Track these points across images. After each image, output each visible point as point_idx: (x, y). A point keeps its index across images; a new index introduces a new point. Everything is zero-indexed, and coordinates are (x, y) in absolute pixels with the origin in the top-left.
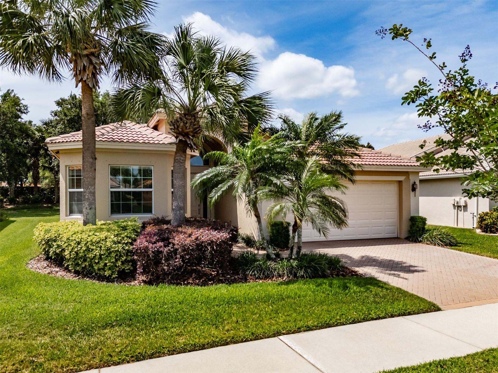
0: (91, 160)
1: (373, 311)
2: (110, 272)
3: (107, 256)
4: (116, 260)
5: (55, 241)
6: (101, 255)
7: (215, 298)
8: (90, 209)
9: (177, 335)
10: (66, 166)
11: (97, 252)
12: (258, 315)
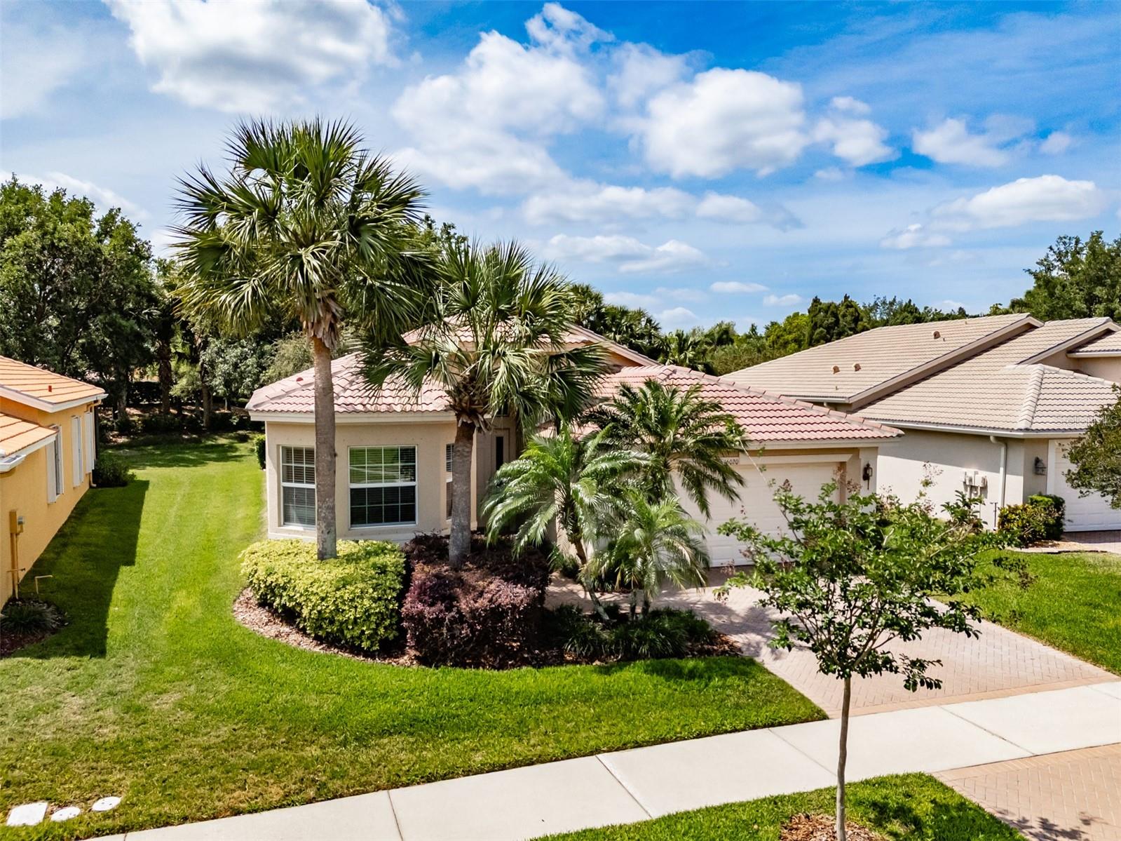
0: (329, 458)
1: (729, 721)
2: (369, 643)
3: (364, 620)
4: (378, 625)
5: (285, 589)
6: (356, 619)
7: (517, 693)
8: (328, 533)
9: (472, 750)
10: (278, 446)
11: (351, 615)
12: (574, 723)
